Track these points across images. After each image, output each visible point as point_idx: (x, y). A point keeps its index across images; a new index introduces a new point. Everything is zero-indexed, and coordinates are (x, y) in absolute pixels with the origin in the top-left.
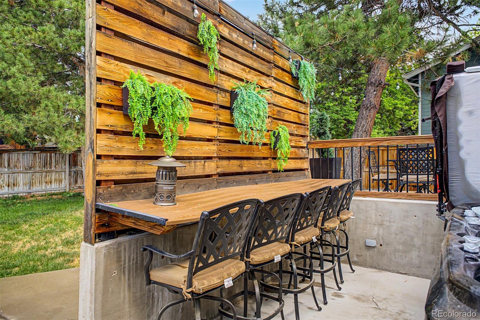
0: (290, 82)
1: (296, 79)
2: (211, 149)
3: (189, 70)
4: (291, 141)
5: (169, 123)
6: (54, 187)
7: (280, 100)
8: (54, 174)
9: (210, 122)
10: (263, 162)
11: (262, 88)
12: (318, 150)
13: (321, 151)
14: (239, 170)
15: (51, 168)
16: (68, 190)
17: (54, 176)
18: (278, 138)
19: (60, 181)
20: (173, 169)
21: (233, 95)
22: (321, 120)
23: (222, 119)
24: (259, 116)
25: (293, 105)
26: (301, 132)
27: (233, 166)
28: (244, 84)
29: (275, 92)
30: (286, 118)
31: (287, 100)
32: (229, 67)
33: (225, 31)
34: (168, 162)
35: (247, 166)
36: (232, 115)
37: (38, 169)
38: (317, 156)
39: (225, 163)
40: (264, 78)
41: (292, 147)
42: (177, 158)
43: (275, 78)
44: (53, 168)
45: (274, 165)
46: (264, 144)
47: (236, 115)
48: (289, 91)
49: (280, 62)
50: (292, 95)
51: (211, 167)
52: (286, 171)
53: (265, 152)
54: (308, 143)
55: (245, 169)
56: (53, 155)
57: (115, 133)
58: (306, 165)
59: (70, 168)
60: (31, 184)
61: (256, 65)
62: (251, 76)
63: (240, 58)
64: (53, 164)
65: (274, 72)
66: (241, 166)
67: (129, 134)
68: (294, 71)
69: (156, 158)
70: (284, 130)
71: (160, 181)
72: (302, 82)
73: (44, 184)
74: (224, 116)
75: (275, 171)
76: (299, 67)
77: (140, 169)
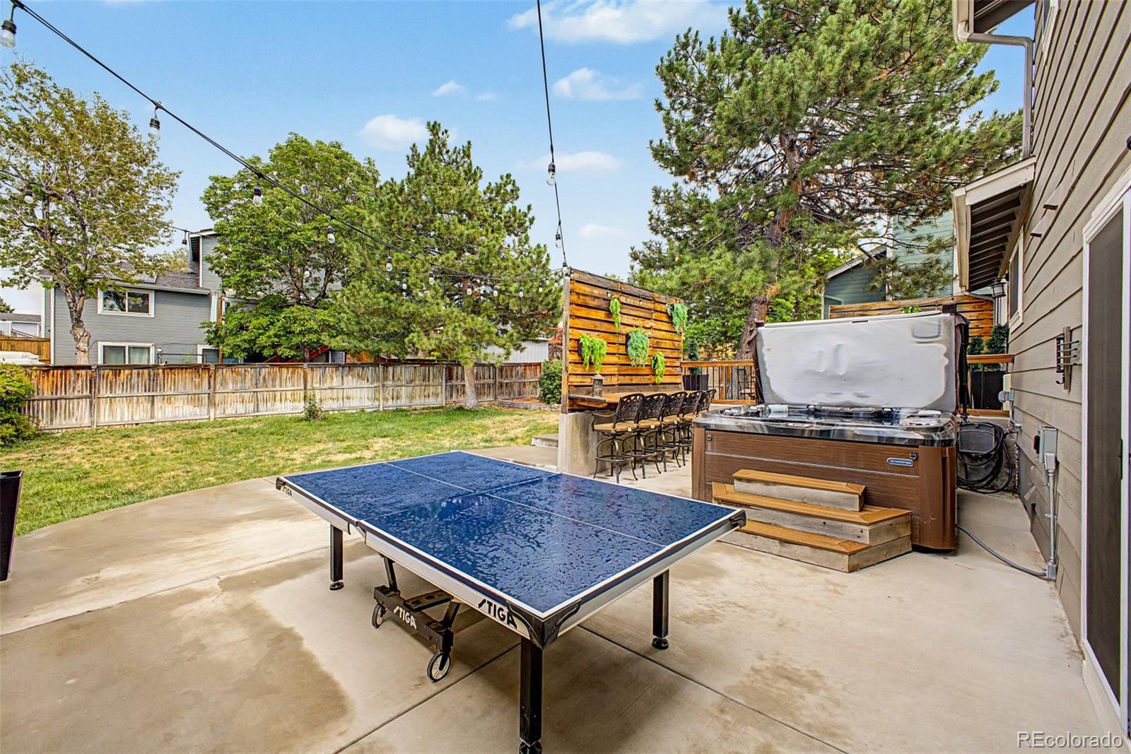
0: (666, 320)
1: (671, 317)
2: (614, 370)
3: (605, 327)
4: (666, 363)
5: (598, 358)
6: (432, 402)
7: (657, 334)
8: (431, 388)
9: (614, 354)
10: (646, 377)
11: (645, 328)
12: (689, 368)
13: (692, 370)
14: (630, 382)
15: (429, 381)
16: (444, 405)
17: (432, 390)
18: (656, 361)
19: (437, 395)
20: (601, 381)
21: (628, 337)
22: (692, 345)
23: (620, 352)
24: (643, 348)
25: (668, 335)
26: (675, 355)
27: (627, 380)
28: (635, 329)
29: (655, 329)
30: (663, 346)
31: (664, 333)
32: (627, 320)
33: (623, 299)
34: (599, 377)
35: (635, 380)
36: (626, 349)
37: (417, 382)
38: (688, 373)
39: (622, 377)
40: (647, 321)
41: (667, 366)
42: (603, 375)
43: (655, 320)
44: (431, 382)
45: (653, 379)
46: (647, 365)
47: (629, 348)
48: (666, 327)
49: (659, 307)
50: (668, 329)
51: (614, 380)
52: (661, 384)
53: (647, 371)
54: (681, 364)
55: (634, 382)
56: (431, 368)
57: (575, 363)
58: (680, 380)
59: (446, 382)
60: (412, 397)
61: (641, 314)
62: (639, 322)
63: (632, 313)
64: (431, 378)
65: (655, 315)
66: (631, 380)
67: (582, 363)
68: (669, 313)
69: (593, 375)
70: (660, 356)
71: (595, 386)
72: (675, 319)
73: (423, 398)
74: (622, 350)
75: (654, 384)
76: (673, 308)
77: (584, 380)
